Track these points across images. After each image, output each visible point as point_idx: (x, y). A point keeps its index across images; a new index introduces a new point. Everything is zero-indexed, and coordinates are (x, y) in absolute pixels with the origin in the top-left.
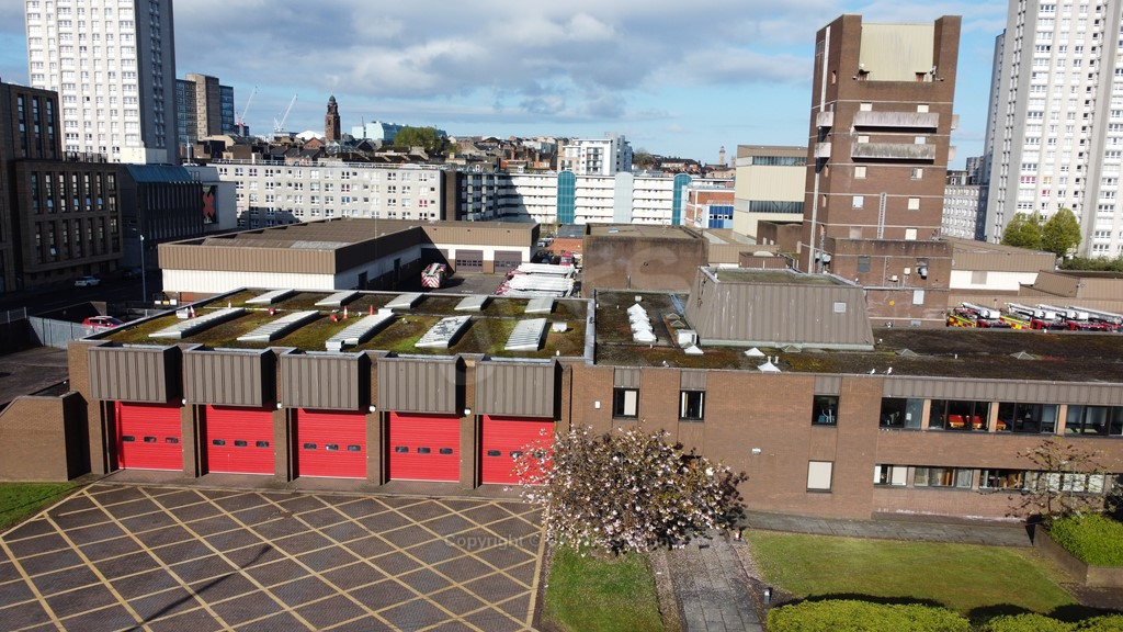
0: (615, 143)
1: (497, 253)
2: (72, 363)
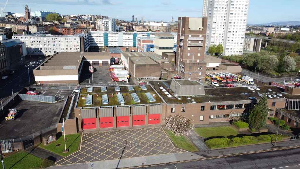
0: (112, 20)
1: (102, 61)
2: (75, 112)
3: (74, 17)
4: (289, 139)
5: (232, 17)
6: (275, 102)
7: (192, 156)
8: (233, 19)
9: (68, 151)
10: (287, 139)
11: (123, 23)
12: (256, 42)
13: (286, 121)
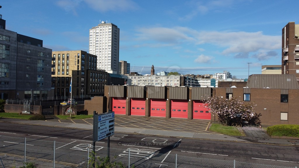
0: (227, 74)
2: (105, 90)
7: (226, 138)
9: (72, 118)
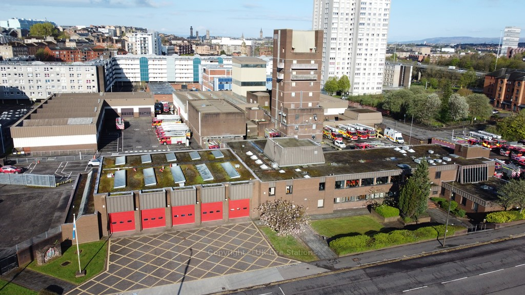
0: (153, 35)
1: (139, 109)
2: (95, 202)
3: (84, 29)
4: (465, 232)
5: (362, 29)
6: (440, 171)
7: (308, 269)
8: (365, 32)
9: (85, 273)
10: (462, 232)
11: (173, 39)
12: (404, 71)
13: (459, 203)
